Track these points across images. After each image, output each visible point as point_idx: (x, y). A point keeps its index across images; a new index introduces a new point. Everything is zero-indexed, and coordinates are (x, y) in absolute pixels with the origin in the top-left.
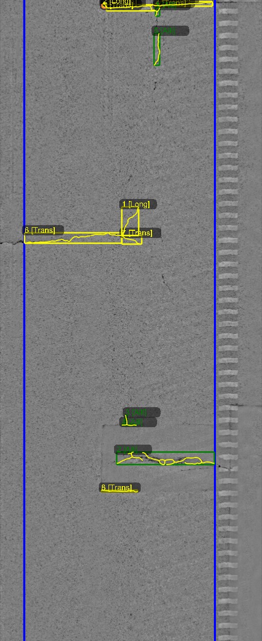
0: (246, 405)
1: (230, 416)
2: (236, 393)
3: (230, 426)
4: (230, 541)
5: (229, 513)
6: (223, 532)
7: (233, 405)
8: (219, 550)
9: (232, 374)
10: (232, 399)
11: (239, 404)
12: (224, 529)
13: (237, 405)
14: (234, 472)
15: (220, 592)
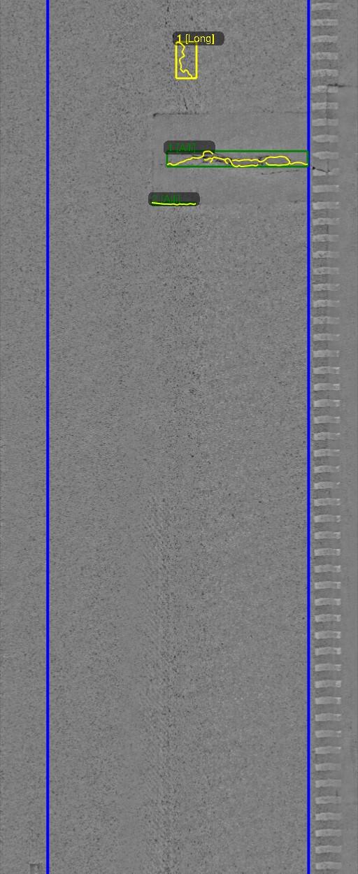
0: (349, 86)
1: (328, 101)
2: (335, 68)
3: (329, 114)
4: (329, 270)
5: (327, 233)
6: (319, 259)
7: (331, 85)
8: (314, 283)
9: (330, 41)
10: (331, 77)
11: (339, 84)
12: (320, 255)
13: (336, 85)
14: (334, 176)
15: (315, 340)
